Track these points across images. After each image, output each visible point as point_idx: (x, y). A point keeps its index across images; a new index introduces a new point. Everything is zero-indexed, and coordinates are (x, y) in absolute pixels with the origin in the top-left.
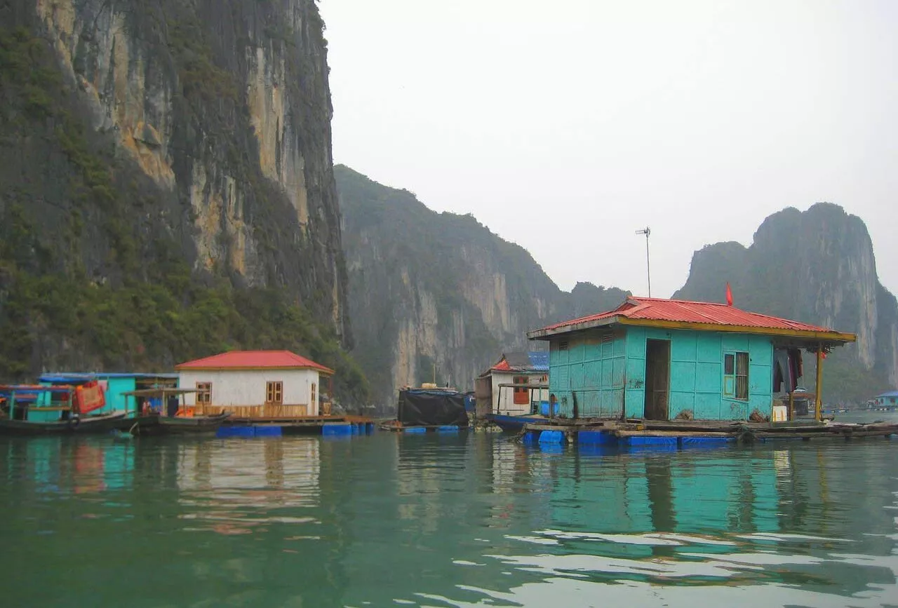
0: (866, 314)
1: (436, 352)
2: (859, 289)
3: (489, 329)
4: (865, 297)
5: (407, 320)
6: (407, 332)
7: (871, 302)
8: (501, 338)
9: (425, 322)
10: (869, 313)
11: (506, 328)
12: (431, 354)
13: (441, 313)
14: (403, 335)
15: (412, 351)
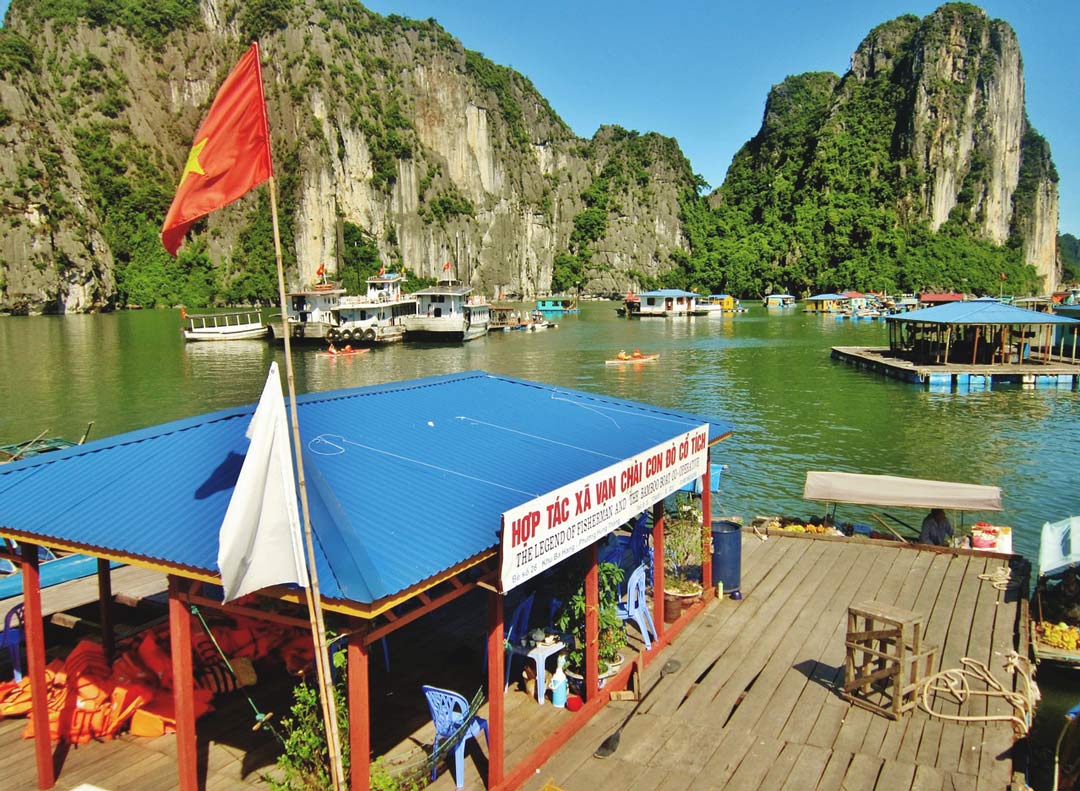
0: (1004, 166)
1: (370, 219)
2: (996, 131)
3: (459, 188)
4: (1004, 142)
5: (319, 173)
6: (319, 189)
7: (1011, 151)
8: (479, 200)
9: (353, 176)
10: (1007, 165)
11: (487, 187)
12: (362, 222)
13: (378, 163)
14: (311, 194)
15: (330, 218)
